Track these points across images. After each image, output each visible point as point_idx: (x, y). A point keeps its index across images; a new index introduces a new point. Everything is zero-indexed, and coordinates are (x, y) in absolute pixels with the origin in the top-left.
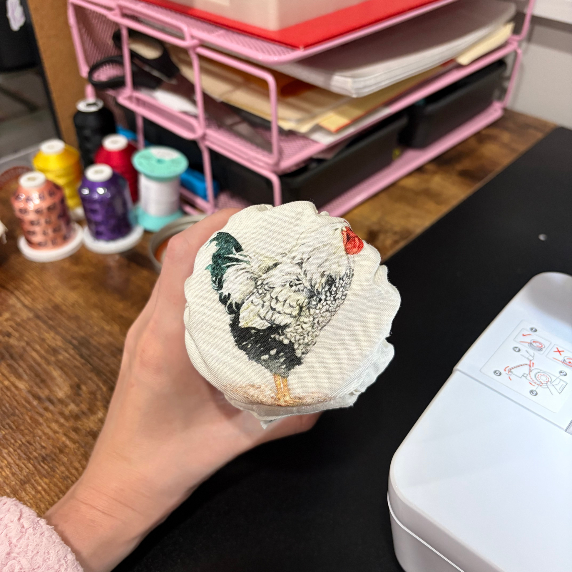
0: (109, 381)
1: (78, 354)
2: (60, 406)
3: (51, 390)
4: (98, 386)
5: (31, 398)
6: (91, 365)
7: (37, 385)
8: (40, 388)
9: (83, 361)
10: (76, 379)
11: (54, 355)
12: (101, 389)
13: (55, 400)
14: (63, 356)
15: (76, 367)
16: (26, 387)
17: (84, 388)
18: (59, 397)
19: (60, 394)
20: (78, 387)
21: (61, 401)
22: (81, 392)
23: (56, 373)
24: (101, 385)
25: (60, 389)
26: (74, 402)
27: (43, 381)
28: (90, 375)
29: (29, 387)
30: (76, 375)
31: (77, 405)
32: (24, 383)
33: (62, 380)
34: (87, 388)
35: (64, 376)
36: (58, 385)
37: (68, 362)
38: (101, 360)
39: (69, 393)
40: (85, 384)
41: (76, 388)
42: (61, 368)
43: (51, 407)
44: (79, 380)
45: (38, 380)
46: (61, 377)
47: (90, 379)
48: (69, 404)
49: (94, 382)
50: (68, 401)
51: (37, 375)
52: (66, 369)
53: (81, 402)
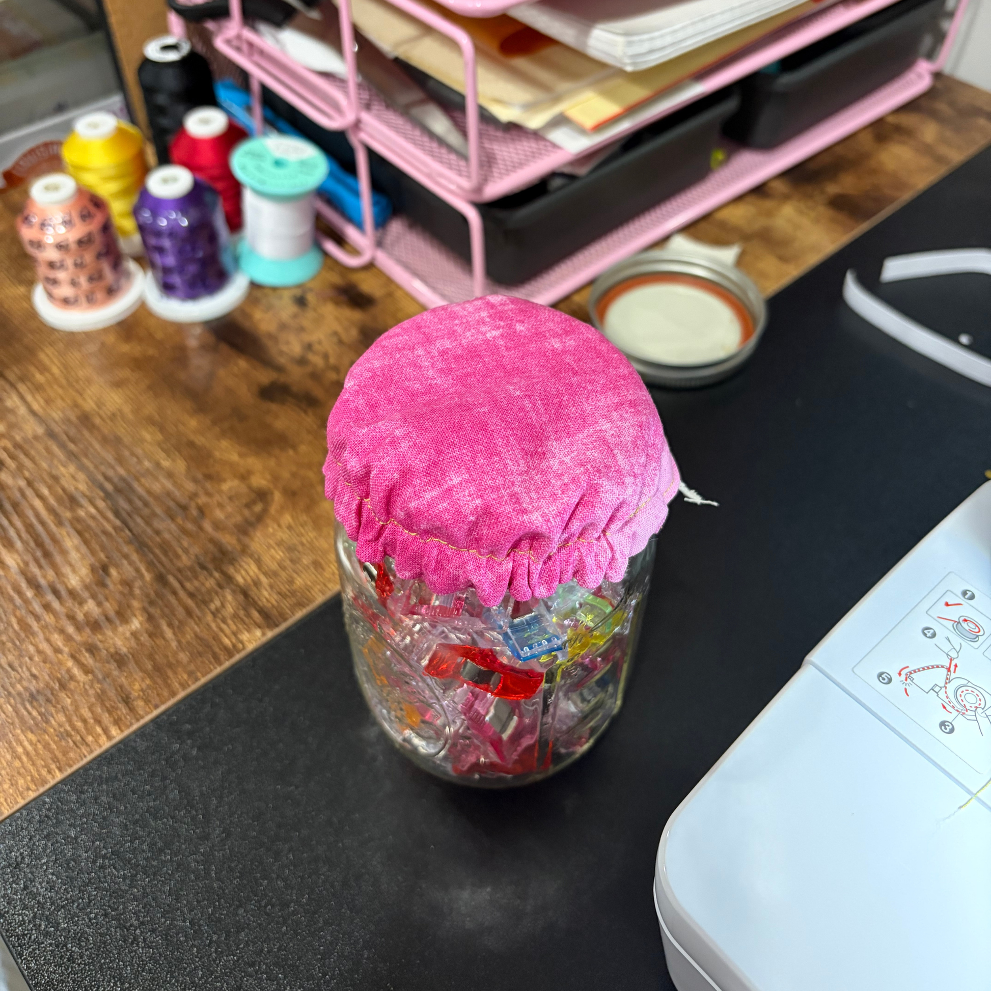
0: (158, 565)
1: (111, 509)
2: (69, 603)
3: (58, 573)
4: (137, 570)
5: (24, 585)
6: (130, 530)
7: (37, 561)
8: (40, 567)
9: (118, 523)
10: (102, 556)
11: (72, 509)
12: (142, 576)
13: (63, 593)
14: (86, 511)
15: (105, 533)
16: (18, 564)
17: (113, 572)
18: (70, 587)
19: (74, 581)
20: (105, 569)
21: (72, 593)
22: (108, 582)
23: (71, 542)
24: (143, 570)
25: (74, 571)
26: (94, 597)
27: (47, 555)
28: (126, 549)
29: (22, 565)
30: (103, 548)
31: (99, 604)
32: (16, 556)
33: (78, 555)
34: (119, 573)
35: (84, 549)
36: (71, 565)
37: (92, 523)
38: (148, 523)
39: (88, 580)
40: (117, 566)
41: (101, 570)
42: (80, 533)
43: (56, 605)
44: (107, 557)
45: (39, 554)
46: (77, 549)
47: (126, 557)
48: (86, 602)
49: (131, 563)
50: (85, 595)
51: (40, 544)
52: (87, 535)
53: (107, 599)
